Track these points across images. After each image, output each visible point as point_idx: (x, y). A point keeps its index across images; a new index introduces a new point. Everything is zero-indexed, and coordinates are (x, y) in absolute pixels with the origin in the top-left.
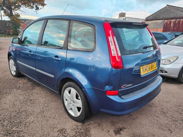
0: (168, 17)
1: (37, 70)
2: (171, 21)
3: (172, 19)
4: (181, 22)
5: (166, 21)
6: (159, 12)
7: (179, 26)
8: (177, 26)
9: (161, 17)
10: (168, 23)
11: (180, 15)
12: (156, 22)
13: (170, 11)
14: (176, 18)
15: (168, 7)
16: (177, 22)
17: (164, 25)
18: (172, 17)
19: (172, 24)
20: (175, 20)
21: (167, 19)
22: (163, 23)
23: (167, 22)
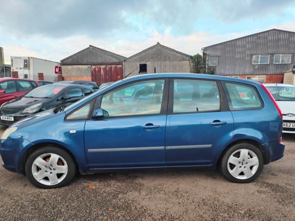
0: (94, 61)
1: (168, 148)
2: (100, 68)
3: (101, 64)
4: (113, 69)
5: (93, 67)
6: (80, 54)
7: (111, 74)
8: (109, 73)
9: (85, 61)
10: (97, 69)
11: (110, 60)
12: (79, 68)
13: (96, 54)
14: (106, 64)
15: (91, 47)
16: (107, 69)
17: (92, 73)
18: (100, 62)
19: (102, 71)
20: (105, 66)
21: (95, 65)
22: (89, 70)
23: (95, 68)
